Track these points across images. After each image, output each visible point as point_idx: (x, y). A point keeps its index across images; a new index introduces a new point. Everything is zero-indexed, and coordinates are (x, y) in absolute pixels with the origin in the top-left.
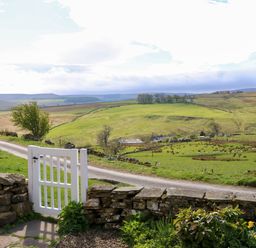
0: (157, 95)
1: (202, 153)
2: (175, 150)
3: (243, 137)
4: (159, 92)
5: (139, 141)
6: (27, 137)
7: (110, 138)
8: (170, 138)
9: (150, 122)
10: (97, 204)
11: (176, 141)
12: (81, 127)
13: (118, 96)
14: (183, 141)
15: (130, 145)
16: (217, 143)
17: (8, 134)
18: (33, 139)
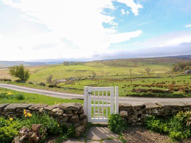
0: (71, 62)
1: (91, 84)
2: (80, 83)
3: (105, 77)
4: (72, 61)
5: (65, 80)
6: (18, 81)
7: (52, 80)
8: (78, 79)
9: (69, 73)
10: (127, 114)
11: (80, 80)
12: (38, 76)
13: (54, 62)
14: (83, 80)
15: (61, 82)
16: (96, 80)
17: (5, 80)
18: (21, 82)
